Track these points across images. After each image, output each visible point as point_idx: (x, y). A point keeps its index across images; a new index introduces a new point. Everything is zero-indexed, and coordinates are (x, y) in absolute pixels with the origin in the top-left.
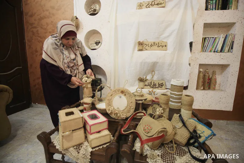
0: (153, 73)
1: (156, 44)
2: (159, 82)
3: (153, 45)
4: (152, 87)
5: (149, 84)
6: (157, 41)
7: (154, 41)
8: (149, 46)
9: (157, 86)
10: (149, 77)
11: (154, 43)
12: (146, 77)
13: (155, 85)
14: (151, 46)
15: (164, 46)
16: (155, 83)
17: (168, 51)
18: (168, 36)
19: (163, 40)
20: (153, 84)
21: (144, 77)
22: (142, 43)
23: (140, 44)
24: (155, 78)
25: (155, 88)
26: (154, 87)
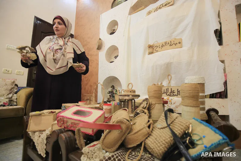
0: (170, 77)
1: (167, 43)
2: (177, 88)
3: (164, 45)
4: (169, 95)
5: (165, 92)
6: (168, 40)
7: (165, 41)
8: (160, 47)
9: (176, 93)
10: (165, 83)
11: (166, 43)
12: (162, 83)
13: (172, 92)
14: (162, 47)
15: (178, 43)
16: (172, 90)
17: (183, 48)
18: (183, 32)
19: (176, 38)
20: (170, 91)
21: (159, 84)
22: (152, 45)
23: (150, 47)
24: (173, 84)
25: (174, 95)
26: (172, 95)
